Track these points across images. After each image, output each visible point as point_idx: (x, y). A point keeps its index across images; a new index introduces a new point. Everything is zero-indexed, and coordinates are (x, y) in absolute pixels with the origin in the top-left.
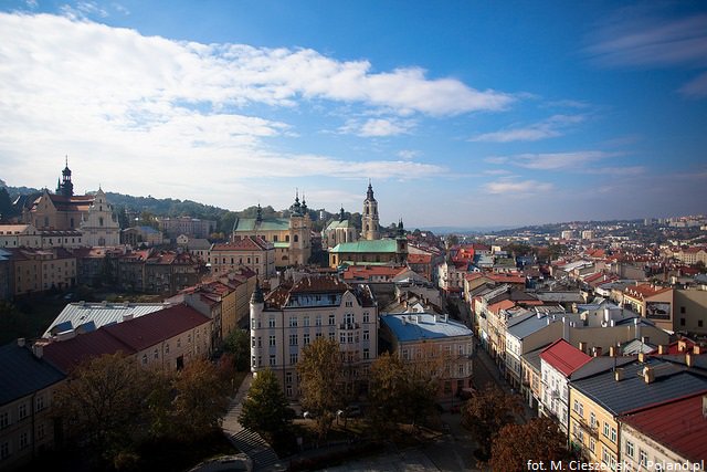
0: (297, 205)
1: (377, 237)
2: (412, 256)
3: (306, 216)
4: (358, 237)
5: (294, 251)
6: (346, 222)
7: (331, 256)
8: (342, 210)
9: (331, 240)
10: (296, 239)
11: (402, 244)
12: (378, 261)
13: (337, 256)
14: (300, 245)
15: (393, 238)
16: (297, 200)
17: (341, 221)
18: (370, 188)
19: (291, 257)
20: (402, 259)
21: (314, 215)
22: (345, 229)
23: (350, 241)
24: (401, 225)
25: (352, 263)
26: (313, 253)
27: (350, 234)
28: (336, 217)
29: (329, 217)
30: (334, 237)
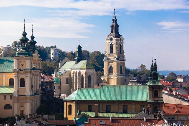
0: (25, 40)
1: (123, 82)
2: (169, 106)
3: (36, 55)
4: (99, 82)
5: (19, 98)
6: (83, 63)
7: (66, 106)
8: (80, 48)
9: (64, 85)
10: (22, 83)
11: (156, 91)
12: (125, 112)
13: (73, 105)
14: (27, 91)
15: (144, 83)
16: (24, 34)
17: (78, 61)
18: (115, 20)
19: (16, 106)
20: (156, 110)
21: (44, 53)
22: (83, 72)
23: (89, 86)
24: (154, 67)
25: (92, 115)
26: (42, 101)
27: (89, 78)
28: (71, 57)
29: (62, 56)
30: (68, 81)
